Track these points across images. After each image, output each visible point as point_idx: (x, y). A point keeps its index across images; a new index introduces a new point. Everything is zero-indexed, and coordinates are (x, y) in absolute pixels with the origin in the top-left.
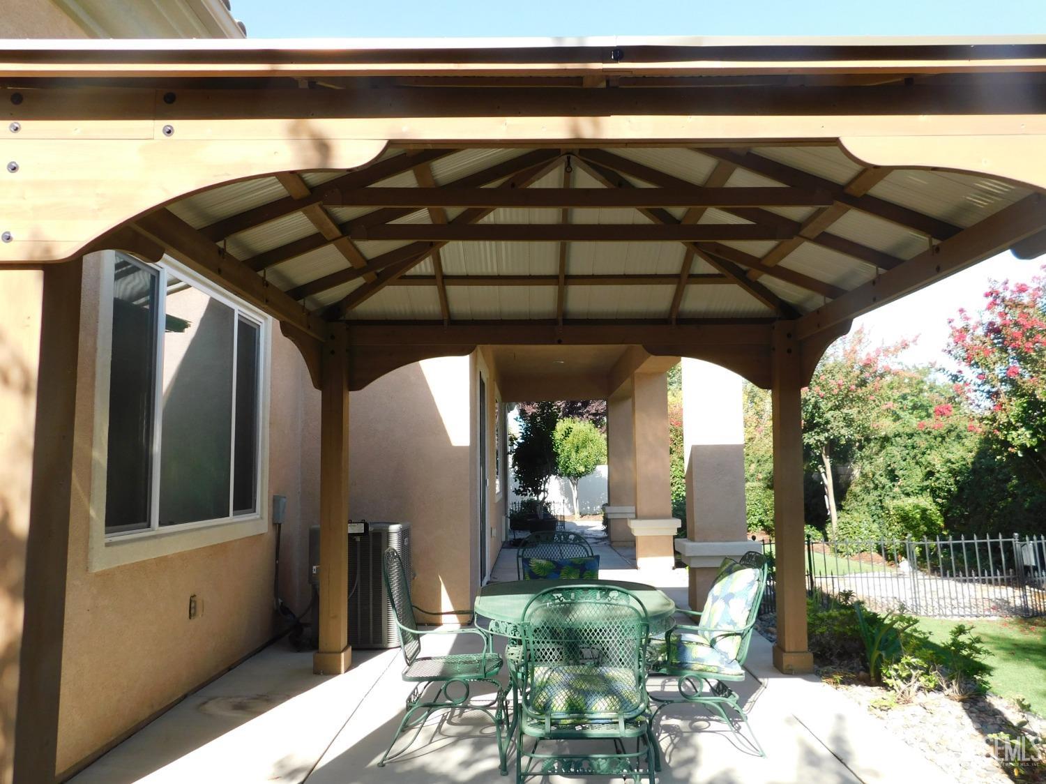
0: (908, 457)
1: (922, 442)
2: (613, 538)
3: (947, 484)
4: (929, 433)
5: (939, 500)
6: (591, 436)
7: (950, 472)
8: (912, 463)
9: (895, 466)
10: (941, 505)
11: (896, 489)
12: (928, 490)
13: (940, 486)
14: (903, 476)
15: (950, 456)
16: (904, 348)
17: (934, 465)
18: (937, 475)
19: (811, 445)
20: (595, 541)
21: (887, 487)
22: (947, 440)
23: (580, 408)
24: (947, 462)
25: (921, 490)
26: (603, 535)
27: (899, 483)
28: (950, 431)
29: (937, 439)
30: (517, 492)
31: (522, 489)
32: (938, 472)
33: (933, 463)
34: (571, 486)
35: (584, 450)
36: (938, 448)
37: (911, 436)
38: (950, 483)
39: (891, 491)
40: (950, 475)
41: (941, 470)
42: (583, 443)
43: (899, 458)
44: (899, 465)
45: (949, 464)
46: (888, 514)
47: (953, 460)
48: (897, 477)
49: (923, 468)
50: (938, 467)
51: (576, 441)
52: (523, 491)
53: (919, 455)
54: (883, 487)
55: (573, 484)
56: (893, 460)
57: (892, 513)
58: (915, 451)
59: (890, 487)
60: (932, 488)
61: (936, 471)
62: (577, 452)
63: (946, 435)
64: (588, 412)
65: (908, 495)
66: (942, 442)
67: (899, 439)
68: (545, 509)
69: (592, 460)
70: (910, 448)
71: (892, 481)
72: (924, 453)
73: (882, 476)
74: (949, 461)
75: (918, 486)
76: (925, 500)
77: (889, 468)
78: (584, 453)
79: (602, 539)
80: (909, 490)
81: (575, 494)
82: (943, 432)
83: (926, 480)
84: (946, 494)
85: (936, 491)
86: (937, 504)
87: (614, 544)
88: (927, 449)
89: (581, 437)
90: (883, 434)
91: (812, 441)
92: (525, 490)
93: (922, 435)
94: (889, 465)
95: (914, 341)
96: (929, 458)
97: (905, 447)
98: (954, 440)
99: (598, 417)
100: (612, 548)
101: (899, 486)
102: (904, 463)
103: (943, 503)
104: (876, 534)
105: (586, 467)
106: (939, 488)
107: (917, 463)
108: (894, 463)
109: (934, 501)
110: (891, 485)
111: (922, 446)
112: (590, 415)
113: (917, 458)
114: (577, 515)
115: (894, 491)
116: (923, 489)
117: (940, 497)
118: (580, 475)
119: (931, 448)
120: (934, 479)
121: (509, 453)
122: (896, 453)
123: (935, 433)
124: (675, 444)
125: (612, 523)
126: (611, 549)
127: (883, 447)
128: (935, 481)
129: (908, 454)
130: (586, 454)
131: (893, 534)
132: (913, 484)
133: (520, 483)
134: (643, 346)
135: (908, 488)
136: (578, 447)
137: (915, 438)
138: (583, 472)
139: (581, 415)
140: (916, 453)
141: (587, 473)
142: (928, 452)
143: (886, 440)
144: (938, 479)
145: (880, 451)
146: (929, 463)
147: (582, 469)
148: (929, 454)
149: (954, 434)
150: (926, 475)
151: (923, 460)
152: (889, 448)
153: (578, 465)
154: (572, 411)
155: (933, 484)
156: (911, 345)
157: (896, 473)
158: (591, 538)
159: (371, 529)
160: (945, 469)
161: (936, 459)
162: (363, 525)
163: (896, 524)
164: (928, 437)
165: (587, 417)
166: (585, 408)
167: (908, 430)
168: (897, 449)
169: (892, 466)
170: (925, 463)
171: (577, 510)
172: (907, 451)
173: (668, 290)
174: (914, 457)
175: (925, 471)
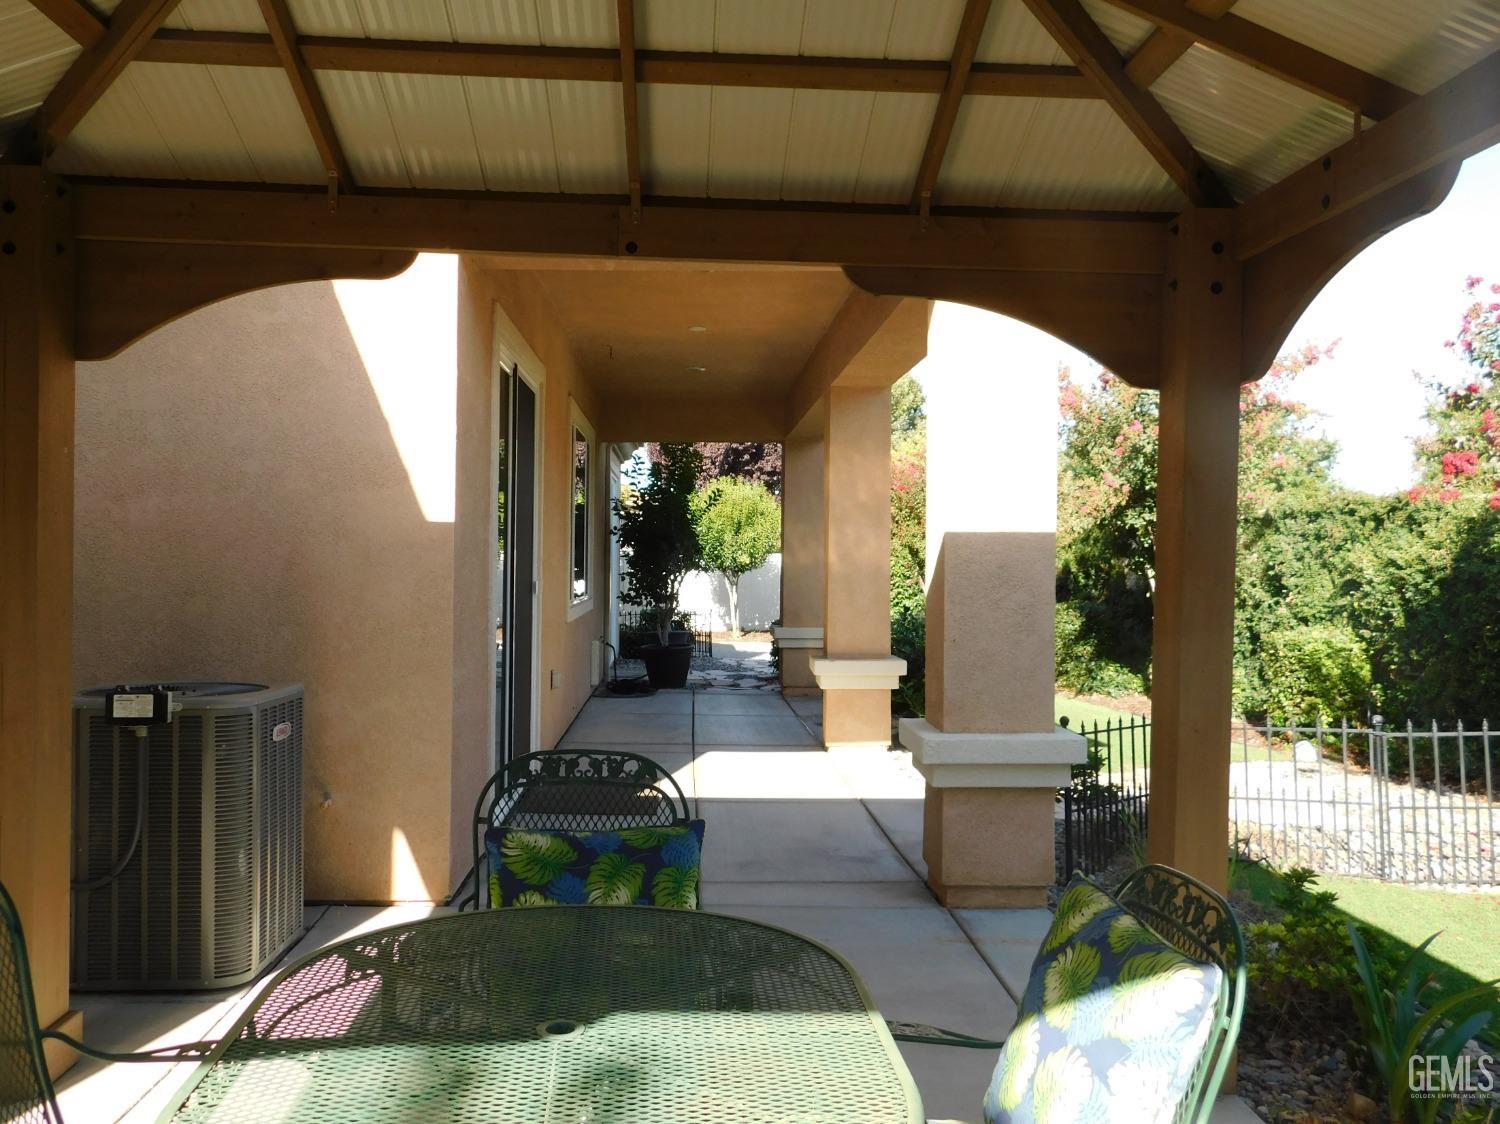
0: (1307, 555)
1: (1336, 530)
2: (787, 680)
3: (1386, 605)
4: (1352, 513)
5: (1366, 633)
6: (761, 507)
7: (1392, 583)
8: (1315, 565)
9: (1284, 570)
10: (1370, 642)
11: (1283, 611)
12: (1345, 614)
13: (1371, 607)
14: (1297, 586)
15: (1395, 555)
16: (1310, 363)
17: (1361, 570)
18: (1367, 588)
19: (1137, 530)
20: (755, 683)
21: (1266, 605)
22: (1387, 524)
23: (747, 463)
24: (1386, 566)
25: (1329, 613)
26: (769, 671)
27: (1288, 600)
28: (1394, 509)
29: (1367, 523)
30: (625, 598)
31: (633, 594)
32: (1370, 582)
33: (1358, 565)
34: (728, 585)
35: (748, 529)
36: (1367, 539)
37: (1314, 517)
38: (1390, 603)
39: (1271, 613)
40: (1392, 588)
41: (1375, 580)
42: (748, 517)
43: (1290, 555)
44: (1288, 566)
45: (1392, 570)
46: (1272, 655)
47: (1400, 562)
48: (1286, 588)
49: (1335, 574)
50: (1369, 573)
51: (736, 513)
52: (635, 597)
53: (1330, 552)
54: (1256, 606)
55: (731, 583)
56: (1280, 558)
57: (1281, 654)
58: (1323, 543)
59: (1270, 606)
60: (1354, 610)
61: (1364, 581)
62: (737, 532)
63: (1385, 516)
64: (760, 470)
65: (1305, 621)
66: (1376, 529)
67: (1293, 521)
68: (680, 625)
69: (761, 545)
70: (1311, 538)
71: (1273, 596)
72: (1339, 548)
73: (1254, 586)
74: (1392, 563)
75: (1324, 606)
76: (1342, 632)
77: (1271, 573)
78: (748, 534)
79: (769, 680)
80: (1307, 612)
81: (733, 598)
82: (1382, 511)
83: (1342, 596)
84: (1380, 622)
85: (1360, 616)
86: (1362, 638)
87: (787, 691)
88: (1346, 540)
89: (746, 507)
90: (1260, 513)
91: (1139, 523)
92: (638, 596)
93: (1338, 516)
94: (1272, 568)
95: (1329, 351)
96: (1351, 557)
97: (1302, 535)
98: (1402, 526)
99: (775, 478)
100: (783, 698)
101: (1288, 605)
102: (1298, 565)
103: (1372, 637)
104: (1242, 686)
105: (751, 555)
106: (1367, 612)
107: (1324, 565)
108: (1282, 563)
109: (1358, 635)
110: (1271, 602)
111: (1337, 535)
112: (762, 474)
113: (1326, 556)
114: (737, 633)
115: (1278, 613)
116: (1334, 613)
117: (1366, 627)
118: (739, 569)
119: (1354, 539)
120: (1358, 595)
121: (611, 532)
122: (1285, 546)
123: (1363, 512)
124: (897, 522)
125: (786, 656)
126: (782, 702)
127: (1260, 535)
128: (1360, 599)
129: (1308, 549)
130: (752, 535)
131: (1280, 692)
132: (1316, 602)
133: (631, 583)
134: (847, 270)
135: (1306, 609)
136: (740, 523)
137: (1325, 522)
138: (747, 565)
139: (750, 474)
140: (1323, 548)
141: (753, 565)
142: (1348, 546)
143: (1267, 522)
144: (1366, 595)
145: (1253, 542)
146: (1350, 565)
147: (745, 559)
148: (1349, 551)
149: (1401, 516)
150: (1342, 588)
151: (1336, 560)
152: (1272, 538)
153: (740, 552)
154: (733, 467)
155: (1356, 605)
156: (1323, 358)
157: (1284, 582)
158: (750, 677)
159: (173, 706)
160: (1383, 577)
161: (1364, 559)
162: (150, 697)
163: (1288, 674)
164: (1349, 519)
165: (759, 478)
166: (756, 463)
167: (1311, 507)
168: (1288, 540)
169: (1277, 568)
170: (1341, 566)
171: (735, 624)
172: (1305, 544)
173: (914, 109)
174: (1322, 552)
175: (1339, 581)
